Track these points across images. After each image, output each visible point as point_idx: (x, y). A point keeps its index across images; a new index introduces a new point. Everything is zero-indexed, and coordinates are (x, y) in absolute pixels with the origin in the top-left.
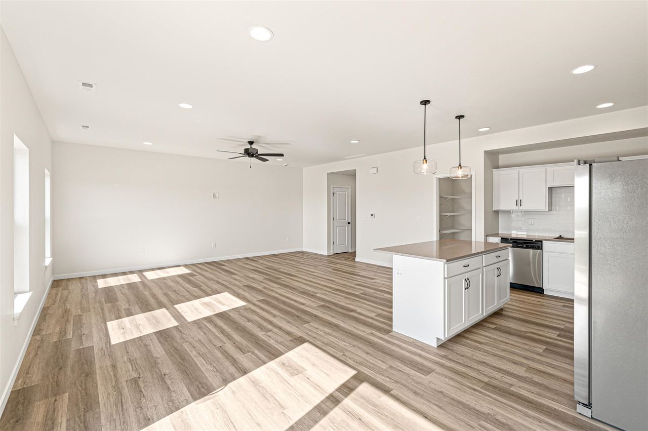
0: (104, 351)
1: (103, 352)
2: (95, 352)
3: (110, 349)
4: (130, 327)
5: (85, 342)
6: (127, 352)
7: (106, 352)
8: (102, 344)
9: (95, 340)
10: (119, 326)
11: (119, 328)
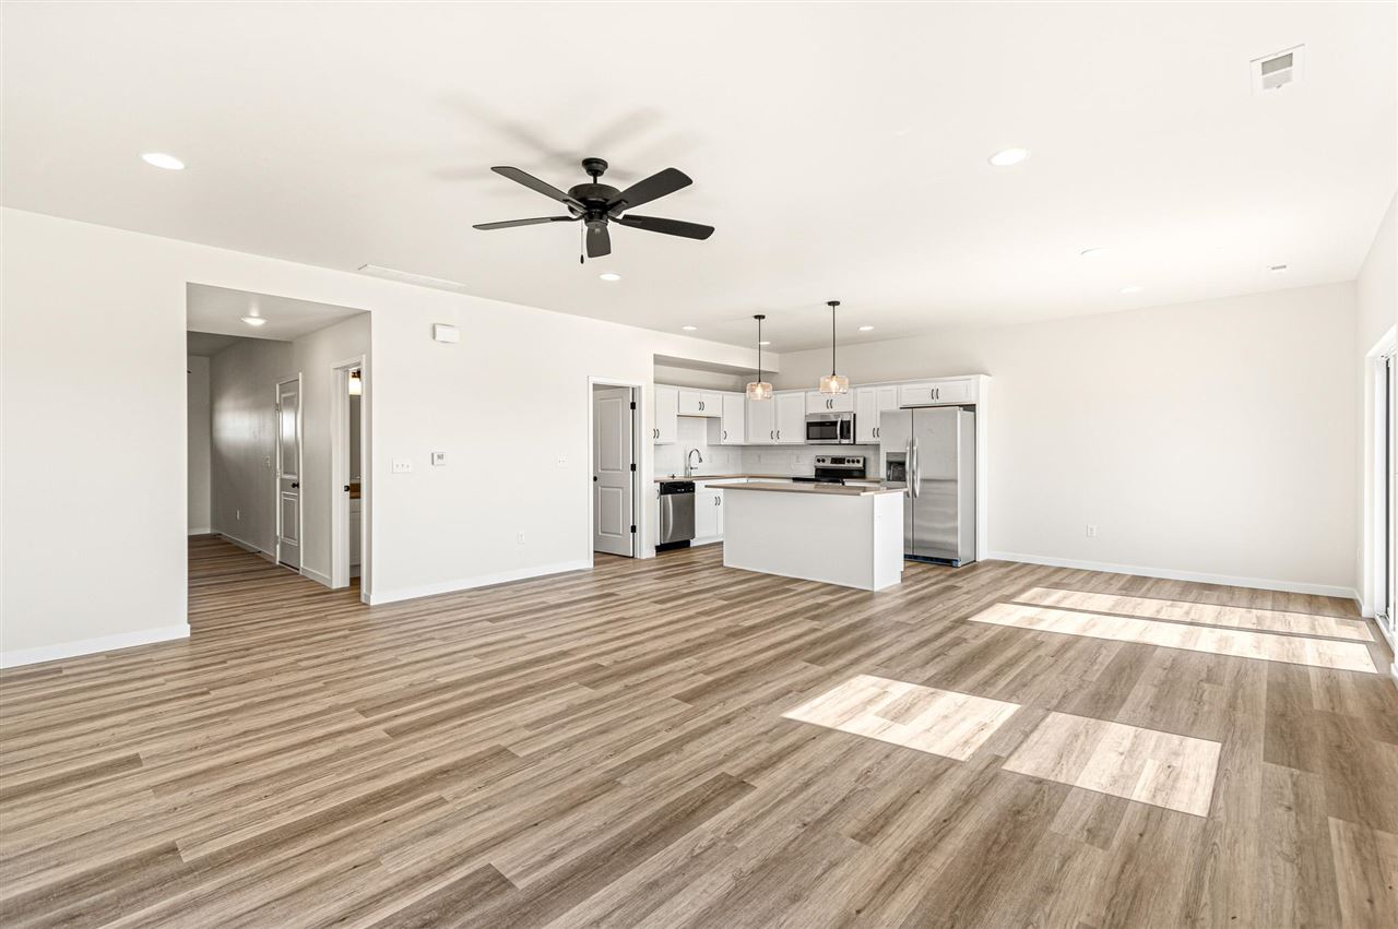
0: (1241, 738)
1: (1245, 738)
2: (1262, 745)
3: (1227, 737)
4: (1150, 762)
5: (1285, 782)
6: (1196, 714)
7: (1239, 734)
8: (1242, 755)
9: (1257, 774)
10: (1176, 780)
11: (1178, 775)
